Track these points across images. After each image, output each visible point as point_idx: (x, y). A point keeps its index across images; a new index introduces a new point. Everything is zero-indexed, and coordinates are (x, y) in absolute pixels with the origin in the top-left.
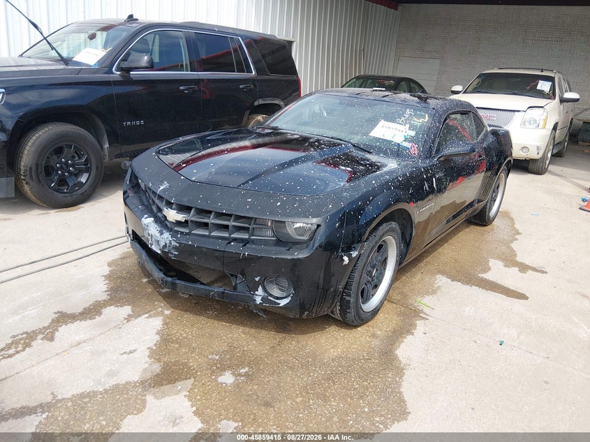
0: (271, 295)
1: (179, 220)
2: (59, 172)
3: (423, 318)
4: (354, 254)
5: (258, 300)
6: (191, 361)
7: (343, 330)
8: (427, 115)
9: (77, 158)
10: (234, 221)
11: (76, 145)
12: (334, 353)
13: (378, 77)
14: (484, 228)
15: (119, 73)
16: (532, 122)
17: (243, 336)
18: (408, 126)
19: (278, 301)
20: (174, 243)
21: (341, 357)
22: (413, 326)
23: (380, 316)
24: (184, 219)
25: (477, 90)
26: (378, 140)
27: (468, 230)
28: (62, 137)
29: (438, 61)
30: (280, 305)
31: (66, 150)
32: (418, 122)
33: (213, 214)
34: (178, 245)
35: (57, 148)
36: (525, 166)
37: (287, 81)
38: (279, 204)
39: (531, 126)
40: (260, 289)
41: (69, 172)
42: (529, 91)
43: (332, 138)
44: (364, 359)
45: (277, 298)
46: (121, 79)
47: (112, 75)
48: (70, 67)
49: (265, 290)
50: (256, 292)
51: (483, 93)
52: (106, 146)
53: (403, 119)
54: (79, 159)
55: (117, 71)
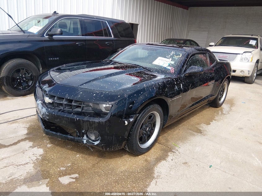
0: (90, 139)
1: (50, 102)
2: (19, 80)
3: (173, 152)
4: (131, 120)
5: (85, 142)
6: (51, 170)
7: (132, 157)
8: (181, 54)
9: (27, 74)
10: (74, 103)
11: (27, 68)
12: (123, 168)
13: (176, 39)
14: (216, 109)
15: (48, 37)
16: (246, 59)
17: (81, 158)
18: (171, 59)
19: (94, 142)
20: (47, 113)
21: (126, 171)
22: (167, 156)
23: (152, 150)
24: (52, 101)
25: (221, 45)
26: (156, 65)
27: (208, 109)
28: (20, 65)
29: (207, 32)
30: (95, 144)
31: (21, 71)
32: (176, 57)
33: (64, 99)
34: (48, 114)
35: (17, 70)
36: (242, 80)
37: (129, 40)
38: (95, 95)
39: (245, 61)
40: (85, 136)
41: (23, 80)
42: (245, 45)
43: (135, 65)
44: (137, 172)
45: (93, 141)
46: (48, 39)
47: (44, 38)
48: (25, 34)
49: (87, 136)
50: (83, 138)
51: (223, 46)
52: (41, 69)
53: (169, 56)
54: (28, 74)
55: (46, 36)
